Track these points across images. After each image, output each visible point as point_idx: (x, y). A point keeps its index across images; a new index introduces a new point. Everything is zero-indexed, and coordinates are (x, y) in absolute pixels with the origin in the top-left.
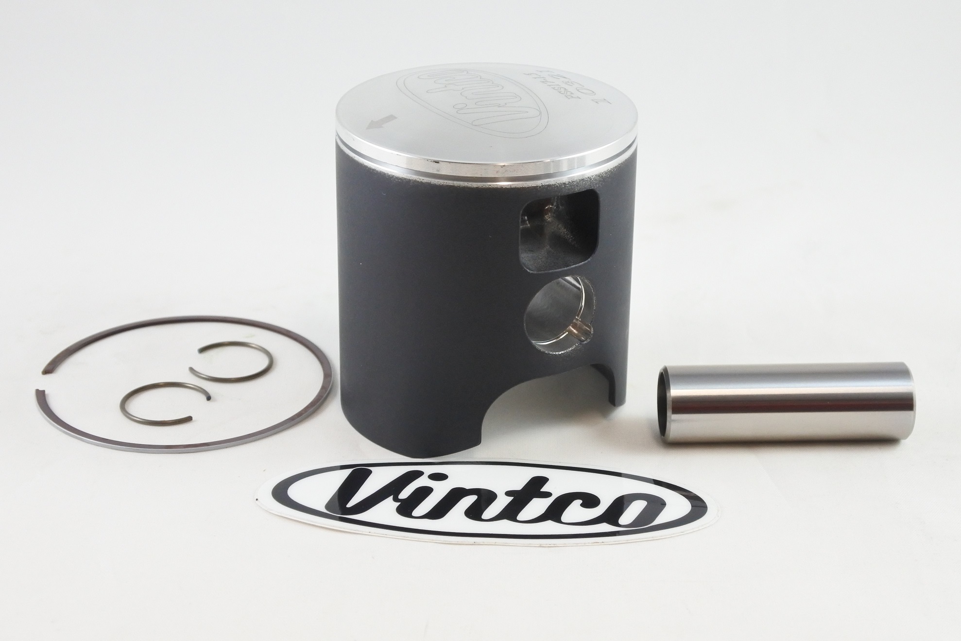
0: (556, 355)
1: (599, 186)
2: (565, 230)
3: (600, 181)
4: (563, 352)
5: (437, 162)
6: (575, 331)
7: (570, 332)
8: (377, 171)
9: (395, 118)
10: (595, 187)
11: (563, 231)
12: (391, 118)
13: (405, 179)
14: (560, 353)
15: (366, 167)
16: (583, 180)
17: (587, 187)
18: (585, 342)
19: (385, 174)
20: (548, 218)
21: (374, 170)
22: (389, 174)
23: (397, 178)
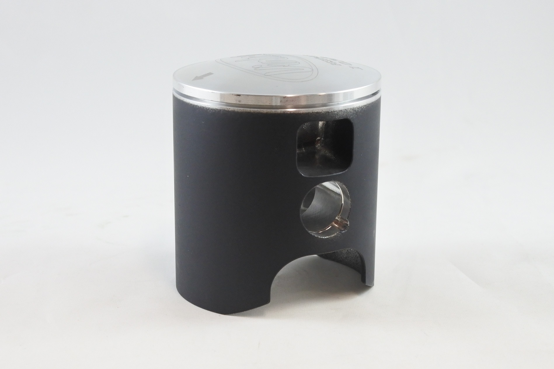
0: (323, 238)
1: (353, 117)
2: (330, 154)
3: (353, 114)
4: (327, 237)
5: (239, 95)
6: (336, 226)
7: (333, 227)
8: (199, 106)
9: (213, 74)
10: (350, 117)
11: (328, 154)
12: (210, 74)
13: (217, 109)
14: (326, 238)
15: (191, 105)
16: (341, 111)
17: (345, 116)
18: (344, 232)
19: (204, 108)
20: (318, 146)
21: (196, 106)
22: (207, 107)
23: (212, 109)
